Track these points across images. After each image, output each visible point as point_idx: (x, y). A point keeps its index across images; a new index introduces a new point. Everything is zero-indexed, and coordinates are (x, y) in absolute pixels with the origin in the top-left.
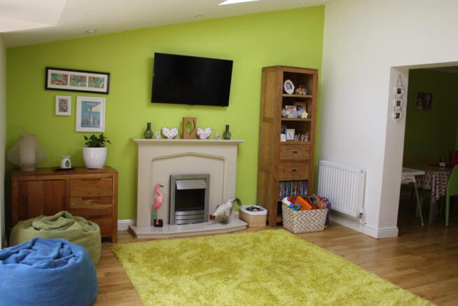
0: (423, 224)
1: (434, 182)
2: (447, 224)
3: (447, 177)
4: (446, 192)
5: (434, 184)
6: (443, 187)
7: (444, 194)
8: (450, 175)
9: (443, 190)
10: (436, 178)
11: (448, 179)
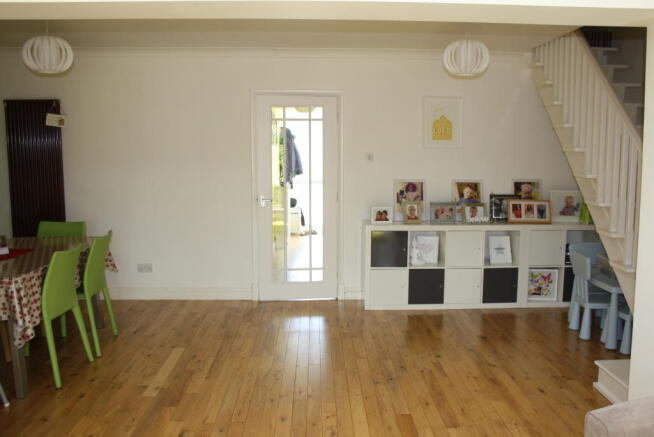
0: (7, 405)
1: (16, 301)
2: (58, 384)
3: (38, 283)
4: (41, 315)
5: (18, 309)
6: (34, 306)
7: (38, 322)
8: (43, 277)
9: (37, 313)
10: (18, 291)
11: (42, 285)
